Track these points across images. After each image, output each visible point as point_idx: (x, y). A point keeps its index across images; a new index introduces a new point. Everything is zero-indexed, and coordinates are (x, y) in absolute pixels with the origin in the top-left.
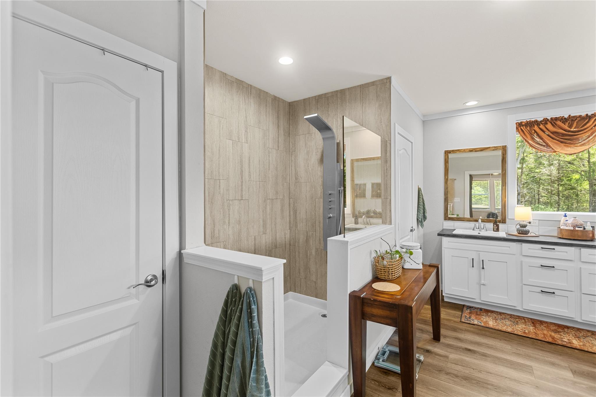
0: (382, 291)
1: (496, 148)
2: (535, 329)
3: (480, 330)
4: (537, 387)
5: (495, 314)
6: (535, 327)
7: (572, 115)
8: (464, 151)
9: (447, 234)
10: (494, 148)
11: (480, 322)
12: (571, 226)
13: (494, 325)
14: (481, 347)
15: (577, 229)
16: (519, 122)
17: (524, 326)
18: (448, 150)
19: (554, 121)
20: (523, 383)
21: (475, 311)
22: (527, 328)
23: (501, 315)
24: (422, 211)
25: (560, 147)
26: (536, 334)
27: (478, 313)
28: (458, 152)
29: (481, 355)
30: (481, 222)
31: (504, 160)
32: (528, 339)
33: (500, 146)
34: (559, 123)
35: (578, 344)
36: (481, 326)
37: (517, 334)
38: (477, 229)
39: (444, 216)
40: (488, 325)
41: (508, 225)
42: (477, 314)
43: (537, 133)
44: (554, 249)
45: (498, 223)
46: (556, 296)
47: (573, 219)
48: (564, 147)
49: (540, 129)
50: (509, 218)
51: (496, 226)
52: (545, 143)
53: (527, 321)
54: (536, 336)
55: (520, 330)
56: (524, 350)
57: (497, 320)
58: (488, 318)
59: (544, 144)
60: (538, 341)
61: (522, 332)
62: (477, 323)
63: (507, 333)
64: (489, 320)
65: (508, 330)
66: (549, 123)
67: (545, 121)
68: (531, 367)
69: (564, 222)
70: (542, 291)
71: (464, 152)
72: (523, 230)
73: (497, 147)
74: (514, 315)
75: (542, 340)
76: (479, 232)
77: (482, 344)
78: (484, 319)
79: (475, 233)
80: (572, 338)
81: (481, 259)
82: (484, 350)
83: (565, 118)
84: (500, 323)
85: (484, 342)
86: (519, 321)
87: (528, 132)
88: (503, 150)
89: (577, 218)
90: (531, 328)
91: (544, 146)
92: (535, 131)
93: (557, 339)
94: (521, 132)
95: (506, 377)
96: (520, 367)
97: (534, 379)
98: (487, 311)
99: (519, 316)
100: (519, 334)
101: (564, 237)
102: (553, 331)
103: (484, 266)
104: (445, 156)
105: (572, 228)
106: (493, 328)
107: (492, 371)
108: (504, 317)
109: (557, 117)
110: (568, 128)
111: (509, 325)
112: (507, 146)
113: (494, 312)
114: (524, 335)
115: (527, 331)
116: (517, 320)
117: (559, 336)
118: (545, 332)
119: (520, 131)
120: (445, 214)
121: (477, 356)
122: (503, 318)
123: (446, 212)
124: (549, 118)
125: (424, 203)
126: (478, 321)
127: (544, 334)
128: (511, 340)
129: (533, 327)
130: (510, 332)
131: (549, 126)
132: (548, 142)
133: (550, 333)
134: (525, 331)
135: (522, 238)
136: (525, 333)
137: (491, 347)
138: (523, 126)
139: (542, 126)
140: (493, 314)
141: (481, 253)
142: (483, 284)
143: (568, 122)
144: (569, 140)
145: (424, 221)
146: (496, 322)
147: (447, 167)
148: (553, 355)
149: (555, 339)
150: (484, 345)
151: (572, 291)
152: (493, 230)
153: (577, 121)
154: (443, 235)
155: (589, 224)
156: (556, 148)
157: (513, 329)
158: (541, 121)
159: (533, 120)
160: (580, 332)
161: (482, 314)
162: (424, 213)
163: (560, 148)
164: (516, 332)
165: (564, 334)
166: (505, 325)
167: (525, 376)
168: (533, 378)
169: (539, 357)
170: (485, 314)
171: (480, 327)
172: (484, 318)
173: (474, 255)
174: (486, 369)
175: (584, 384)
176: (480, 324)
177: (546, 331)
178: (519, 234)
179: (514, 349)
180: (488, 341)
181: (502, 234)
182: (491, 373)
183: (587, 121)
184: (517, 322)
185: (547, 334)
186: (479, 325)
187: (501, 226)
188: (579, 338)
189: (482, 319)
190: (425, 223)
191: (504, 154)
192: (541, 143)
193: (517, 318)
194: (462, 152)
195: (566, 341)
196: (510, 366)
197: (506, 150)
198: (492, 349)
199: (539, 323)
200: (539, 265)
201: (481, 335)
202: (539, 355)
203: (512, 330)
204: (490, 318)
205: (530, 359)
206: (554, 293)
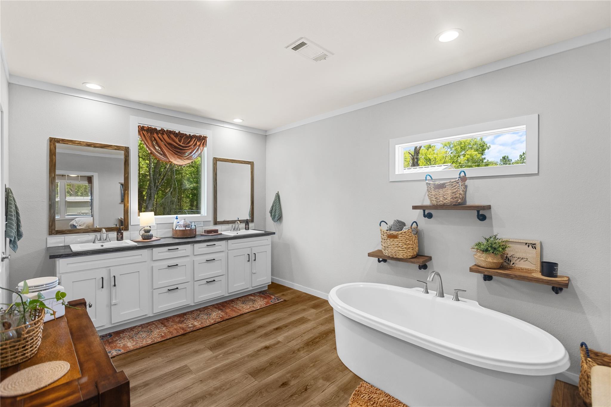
0: (37, 390)
1: (118, 148)
2: (167, 328)
3: (124, 359)
4: (201, 381)
5: (126, 332)
6: (166, 326)
7: (181, 132)
8: (80, 143)
9: (65, 254)
10: (116, 147)
11: (119, 350)
12: (182, 226)
13: (134, 345)
14: (137, 378)
15: (187, 228)
16: (142, 125)
17: (158, 331)
18: (55, 138)
19: (169, 133)
20: (191, 387)
21: (105, 340)
22: (161, 331)
23: (133, 331)
24: (15, 226)
25: (174, 157)
26: (170, 332)
27: (110, 341)
28: (70, 144)
29: (143, 387)
30: (105, 232)
31: (127, 162)
32: (168, 340)
33: (123, 147)
34: (172, 136)
35: (199, 324)
36: (123, 354)
37: (157, 342)
38: (98, 241)
39: (49, 229)
40: (128, 349)
41: (131, 232)
42: (110, 343)
43: (156, 141)
44: (178, 249)
45: (122, 231)
46: (180, 290)
47: (183, 220)
48: (177, 158)
49: (159, 137)
50: (131, 224)
51: (121, 235)
52: (162, 151)
53: (156, 324)
54: (172, 334)
55: (158, 336)
56: (172, 353)
57: (132, 337)
58: (123, 341)
59: (161, 153)
60: (175, 338)
61: (160, 337)
62: (116, 353)
63: (150, 346)
64: (126, 342)
65: (149, 342)
66: (165, 134)
67: (162, 132)
68: (186, 366)
69: (176, 224)
70: (169, 290)
71: (79, 145)
72: (147, 235)
73: (119, 146)
74: (144, 324)
75: (177, 335)
76: (102, 244)
77: (137, 374)
78: (120, 344)
79: (97, 246)
80: (193, 321)
81: (112, 275)
82: (142, 379)
83: (176, 133)
84: (137, 339)
85: (136, 369)
86: (151, 328)
87: (149, 137)
88: (126, 151)
89: (186, 220)
90: (164, 329)
91: (161, 154)
92: (155, 139)
93: (186, 328)
94: (143, 137)
95: (177, 392)
96: (180, 373)
97: (195, 375)
98: (118, 333)
99: (148, 323)
100: (160, 341)
101: (179, 237)
102: (179, 322)
103: (116, 284)
104: (50, 145)
105: (184, 229)
106: (135, 349)
107: (163, 396)
108: (137, 331)
109: (171, 130)
110: (178, 142)
111: (146, 336)
112: (130, 147)
113: (125, 331)
114: (164, 339)
115: (163, 334)
116: (149, 327)
117: (185, 325)
118: (175, 327)
119: (142, 135)
120: (49, 226)
121: (140, 391)
122: (137, 333)
123: (52, 223)
124: (165, 129)
125: (17, 213)
126: (116, 350)
127: (176, 329)
128: (157, 351)
129: (165, 328)
130: (151, 343)
131: (165, 136)
132: (165, 151)
133: (178, 325)
134: (161, 335)
135: (149, 244)
136: (162, 337)
137: (146, 371)
138: (144, 130)
139: (160, 135)
140: (124, 333)
141: (110, 268)
142: (114, 304)
143: (178, 137)
144: (179, 152)
145: (19, 239)
146: (133, 340)
147: (54, 161)
148: (192, 344)
149: (185, 329)
150: (138, 373)
151: (188, 282)
152: (116, 239)
153: (183, 138)
154: (59, 256)
155: (193, 223)
156: (171, 158)
157: (151, 338)
158: (159, 130)
159: (153, 127)
160: (193, 313)
161: (115, 339)
162: (18, 226)
163: (174, 159)
164: (156, 341)
165: (187, 321)
166: (142, 339)
167: (188, 378)
168: (193, 376)
169: (185, 352)
170: (117, 338)
171: (121, 356)
172: (120, 342)
173: (104, 273)
174: (157, 399)
175: (220, 354)
176: (120, 352)
177: (175, 325)
178: (143, 239)
179: (165, 358)
180: (140, 366)
181: (127, 242)
182: (163, 400)
183: (190, 140)
184: (150, 329)
185: (177, 328)
186: (119, 355)
187: (125, 233)
188: (196, 318)
189: (118, 345)
190: (19, 243)
191: (127, 156)
192: (159, 151)
193: (148, 326)
194: (76, 144)
195: (191, 326)
196: (173, 378)
197: (129, 152)
198: (148, 371)
199: (166, 320)
200: (166, 266)
201: (129, 365)
202: (184, 350)
203: (151, 340)
204: (125, 340)
205: (181, 359)
206: (177, 288)
